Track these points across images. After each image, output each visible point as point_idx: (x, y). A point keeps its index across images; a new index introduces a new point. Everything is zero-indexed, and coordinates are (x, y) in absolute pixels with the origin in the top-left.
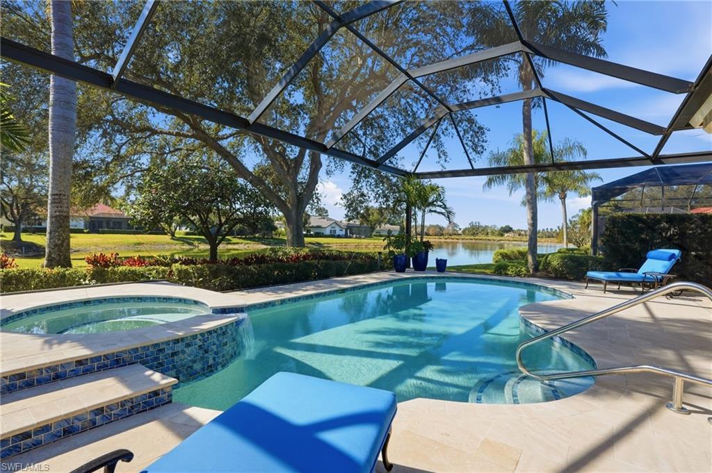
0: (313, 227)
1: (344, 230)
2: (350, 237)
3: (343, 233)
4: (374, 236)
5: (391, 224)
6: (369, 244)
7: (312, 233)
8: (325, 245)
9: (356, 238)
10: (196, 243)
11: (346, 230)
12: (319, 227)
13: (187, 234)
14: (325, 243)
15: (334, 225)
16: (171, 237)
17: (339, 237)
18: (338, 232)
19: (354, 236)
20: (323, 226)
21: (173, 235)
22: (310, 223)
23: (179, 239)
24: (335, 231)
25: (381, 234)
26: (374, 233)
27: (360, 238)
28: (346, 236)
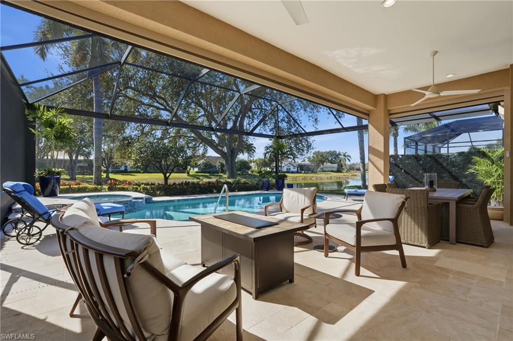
1: (296, 168)
2: (300, 173)
3: (296, 170)
4: (319, 171)
5: (331, 163)
6: (313, 177)
9: (304, 173)
10: (201, 178)
11: (298, 168)
13: (197, 172)
15: (289, 165)
16: (187, 174)
17: (293, 172)
18: (292, 169)
19: (303, 172)
20: (283, 165)
23: (191, 176)
24: (290, 168)
25: (324, 170)
26: (319, 170)
27: (307, 173)
28: (298, 172)
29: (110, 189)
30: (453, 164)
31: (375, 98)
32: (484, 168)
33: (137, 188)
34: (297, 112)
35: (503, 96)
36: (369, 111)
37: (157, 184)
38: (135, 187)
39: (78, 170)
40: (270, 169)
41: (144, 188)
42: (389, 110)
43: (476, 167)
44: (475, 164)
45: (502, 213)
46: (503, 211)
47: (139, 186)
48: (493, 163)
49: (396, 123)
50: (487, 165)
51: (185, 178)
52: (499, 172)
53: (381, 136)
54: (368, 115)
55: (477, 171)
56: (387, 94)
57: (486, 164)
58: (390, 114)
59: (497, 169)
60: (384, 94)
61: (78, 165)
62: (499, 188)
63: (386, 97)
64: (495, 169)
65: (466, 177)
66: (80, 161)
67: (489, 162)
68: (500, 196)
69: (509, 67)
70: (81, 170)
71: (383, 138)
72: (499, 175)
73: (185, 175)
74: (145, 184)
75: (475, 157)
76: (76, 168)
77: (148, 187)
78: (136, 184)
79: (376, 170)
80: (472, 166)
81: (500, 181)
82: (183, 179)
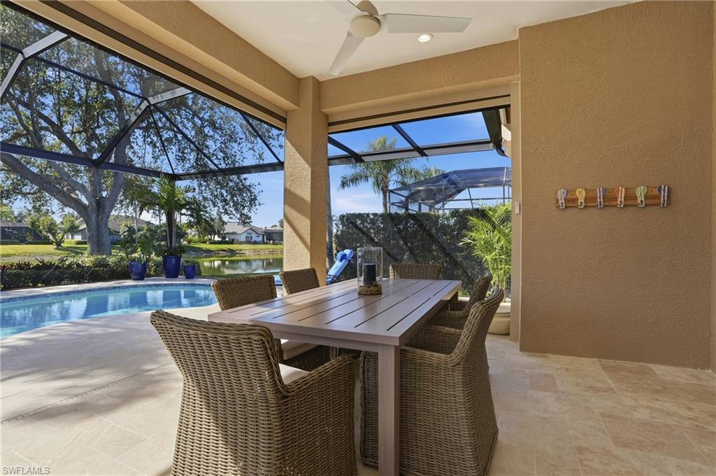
0: (228, 233)
1: (261, 236)
2: (267, 243)
3: (260, 239)
7: (227, 239)
8: (238, 252)
9: (273, 244)
11: (263, 236)
12: (234, 233)
13: (79, 243)
14: (237, 250)
15: (250, 231)
16: (55, 247)
17: (255, 243)
18: (255, 238)
19: (271, 242)
20: (239, 232)
21: (59, 244)
22: (224, 230)
23: (63, 249)
24: (251, 237)
27: (277, 244)
28: (263, 243)
30: (445, 229)
31: (295, 84)
32: (483, 236)
34: (239, 144)
35: (509, 95)
36: (286, 112)
40: (219, 237)
42: (327, 116)
43: (472, 234)
44: (470, 229)
45: (509, 322)
46: (509, 316)
48: (495, 228)
49: (363, 158)
50: (487, 231)
51: (48, 254)
52: (502, 242)
53: (307, 166)
54: (284, 120)
55: (474, 240)
56: (321, 79)
57: (485, 230)
58: (330, 124)
59: (499, 238)
60: (314, 78)
62: (501, 269)
63: (318, 85)
64: (497, 237)
65: (460, 250)
67: (489, 226)
68: (502, 281)
69: (516, 37)
71: (310, 169)
72: (502, 247)
73: (51, 248)
75: (472, 218)
79: (297, 239)
80: (468, 233)
81: (503, 257)
82: (43, 255)
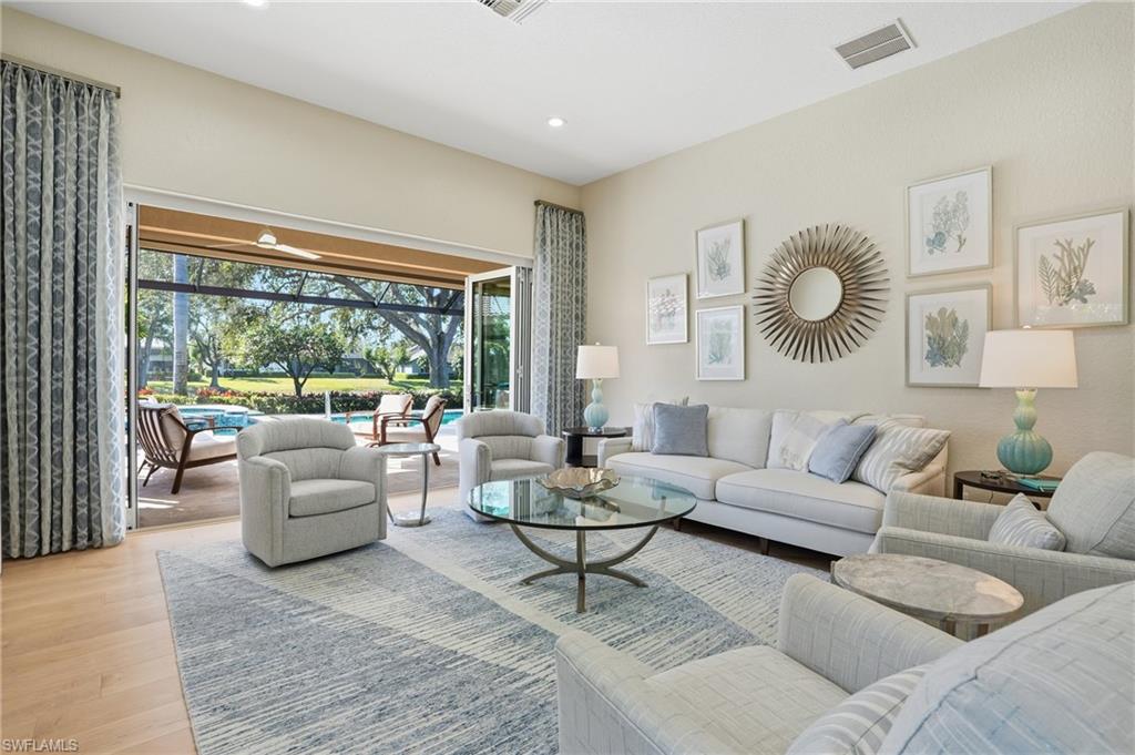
21: (390, 378)
29: (200, 401)
33: (245, 401)
37: (280, 395)
38: (241, 398)
39: (151, 370)
41: (255, 401)
47: (249, 397)
61: (152, 358)
66: (157, 352)
70: (157, 370)
74: (259, 395)
76: (148, 365)
77: (264, 399)
78: (245, 395)
